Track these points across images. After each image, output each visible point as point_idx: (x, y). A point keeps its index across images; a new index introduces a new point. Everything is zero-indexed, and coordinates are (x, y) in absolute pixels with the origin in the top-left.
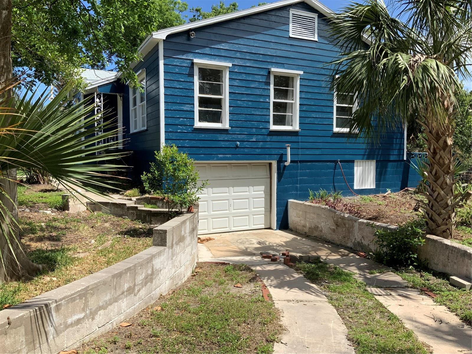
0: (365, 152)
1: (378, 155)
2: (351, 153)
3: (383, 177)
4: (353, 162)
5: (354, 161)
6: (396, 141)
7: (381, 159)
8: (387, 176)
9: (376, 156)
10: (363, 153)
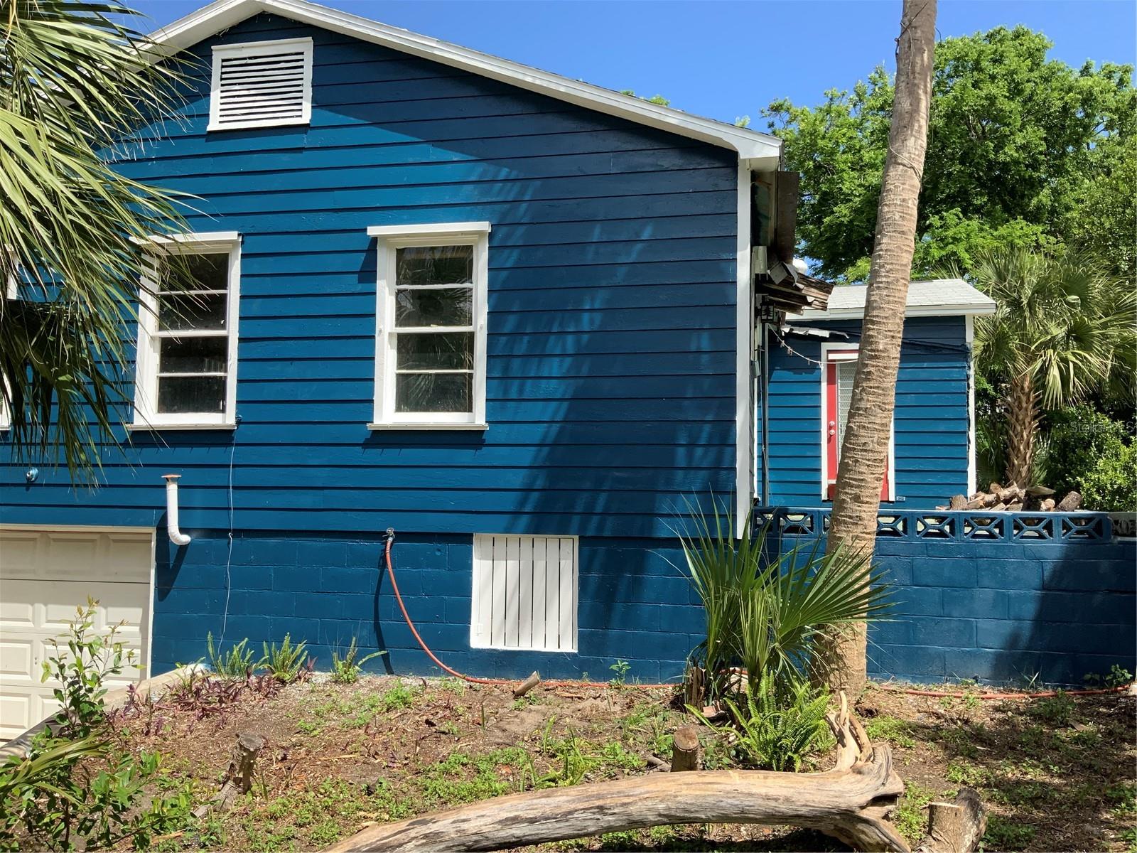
0: (523, 502)
1: (588, 514)
2: (452, 505)
3: (619, 607)
4: (467, 539)
5: (471, 535)
6: (690, 456)
7: (607, 533)
8: (645, 608)
9: (576, 520)
10: (511, 508)
